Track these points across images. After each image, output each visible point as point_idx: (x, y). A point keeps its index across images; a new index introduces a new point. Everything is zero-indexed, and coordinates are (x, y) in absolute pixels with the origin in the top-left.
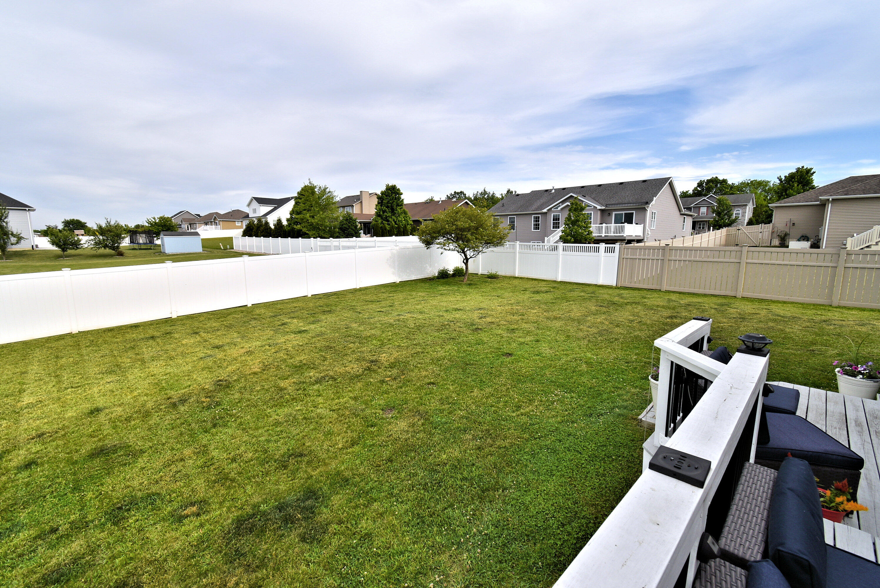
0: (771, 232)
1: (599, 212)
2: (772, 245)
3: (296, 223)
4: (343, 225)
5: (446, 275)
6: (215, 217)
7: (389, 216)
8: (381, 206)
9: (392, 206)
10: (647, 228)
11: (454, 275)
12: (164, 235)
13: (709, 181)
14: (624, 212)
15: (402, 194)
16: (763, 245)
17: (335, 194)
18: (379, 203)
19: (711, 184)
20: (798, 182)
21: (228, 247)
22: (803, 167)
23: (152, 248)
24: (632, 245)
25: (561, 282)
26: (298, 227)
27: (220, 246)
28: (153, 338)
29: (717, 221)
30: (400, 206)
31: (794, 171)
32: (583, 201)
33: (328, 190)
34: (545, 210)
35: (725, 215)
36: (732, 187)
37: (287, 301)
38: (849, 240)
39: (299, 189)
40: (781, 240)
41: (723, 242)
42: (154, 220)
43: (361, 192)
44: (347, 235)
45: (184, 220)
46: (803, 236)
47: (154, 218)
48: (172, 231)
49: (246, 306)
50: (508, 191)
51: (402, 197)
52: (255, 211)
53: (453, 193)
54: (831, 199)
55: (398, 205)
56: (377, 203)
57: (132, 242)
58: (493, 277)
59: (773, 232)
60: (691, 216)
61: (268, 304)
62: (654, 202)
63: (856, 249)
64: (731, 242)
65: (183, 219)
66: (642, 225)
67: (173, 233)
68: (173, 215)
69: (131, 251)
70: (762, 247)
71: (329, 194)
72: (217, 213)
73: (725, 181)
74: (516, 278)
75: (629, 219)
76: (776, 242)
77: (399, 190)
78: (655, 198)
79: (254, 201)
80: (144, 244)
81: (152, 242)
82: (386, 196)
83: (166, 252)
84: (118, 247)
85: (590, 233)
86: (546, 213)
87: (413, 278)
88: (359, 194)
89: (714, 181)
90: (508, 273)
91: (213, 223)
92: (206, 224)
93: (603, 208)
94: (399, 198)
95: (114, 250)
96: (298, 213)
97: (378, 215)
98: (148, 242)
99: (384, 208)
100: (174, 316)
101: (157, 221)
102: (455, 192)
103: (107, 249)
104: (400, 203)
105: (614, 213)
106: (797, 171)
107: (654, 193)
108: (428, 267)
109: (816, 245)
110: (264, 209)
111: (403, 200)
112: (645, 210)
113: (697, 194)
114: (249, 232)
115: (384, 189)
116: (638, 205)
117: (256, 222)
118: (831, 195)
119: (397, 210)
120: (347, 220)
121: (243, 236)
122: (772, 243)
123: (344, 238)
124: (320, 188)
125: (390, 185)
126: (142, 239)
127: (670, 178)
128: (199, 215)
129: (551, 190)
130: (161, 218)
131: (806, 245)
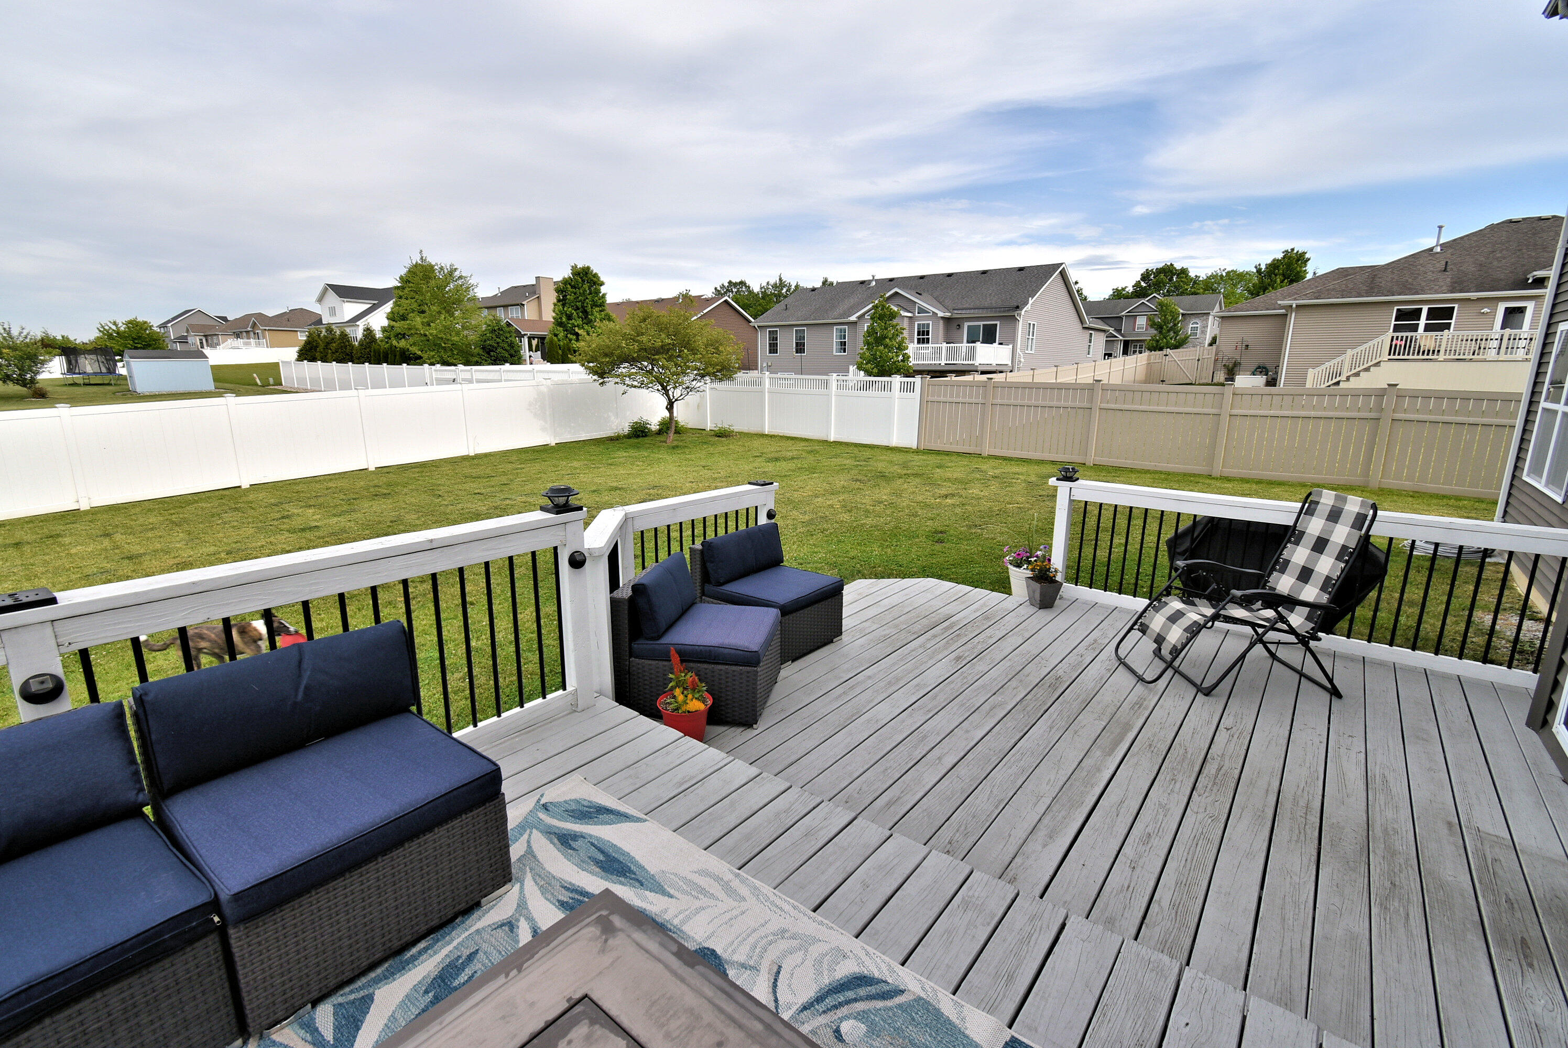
0: (1213, 359)
1: (941, 322)
2: (1215, 381)
3: (401, 336)
4: (485, 341)
5: (643, 432)
6: (254, 324)
7: (578, 326)
8: (564, 305)
9: (583, 307)
10: (1018, 350)
11: (659, 432)
12: (131, 358)
13: (1160, 271)
14: (981, 323)
15: (602, 284)
16: (1201, 382)
17: (472, 281)
18: (559, 301)
19: (1162, 276)
20: (1283, 275)
21: (271, 380)
22: (1293, 250)
23: (112, 382)
24: (948, 379)
25: (834, 442)
26: (403, 344)
27: (254, 379)
28: (17, 545)
29: (1158, 341)
30: (600, 306)
31: (1280, 256)
32: (916, 303)
33: (457, 274)
34: (853, 318)
35: (1169, 331)
36: (1196, 281)
37: (321, 478)
38: (1311, 372)
39: (403, 271)
40: (1228, 374)
41: (1141, 375)
42: (114, 328)
43: (538, 278)
44: (495, 360)
45: (191, 328)
46: (1259, 367)
47: (115, 323)
48: (154, 349)
49: (239, 487)
50: (825, 282)
51: (603, 289)
52: (333, 311)
53: (726, 284)
54: (1294, 306)
55: (595, 305)
56: (555, 301)
57: (70, 370)
58: (722, 434)
59: (1216, 360)
60: (1104, 331)
61: (280, 484)
62: (1028, 307)
63: (1323, 386)
64: (1154, 377)
65: (191, 325)
66: (1011, 346)
67: (158, 352)
68: (170, 318)
69: (65, 389)
70: (1199, 384)
71: (460, 282)
72: (260, 316)
73: (1184, 272)
74: (763, 436)
75: (989, 337)
76: (1221, 376)
77: (596, 275)
78: (1031, 301)
79: (331, 292)
80: (95, 374)
81: (111, 371)
82: (573, 287)
83: (138, 391)
84: (33, 381)
85: (906, 358)
86: (855, 323)
87: (584, 436)
88: (534, 283)
89: (1168, 271)
90: (753, 429)
91: (252, 334)
92: (238, 335)
93: (948, 314)
94: (598, 292)
95: (25, 386)
96: (404, 318)
97: (559, 323)
98: (104, 370)
99: (569, 310)
100: (84, 506)
101: (122, 329)
102: (730, 282)
103: (11, 384)
104: (599, 302)
105: (966, 325)
106: (1284, 257)
107: (1033, 290)
108: (613, 418)
109: (1272, 383)
110: (351, 309)
111: (604, 295)
112: (1014, 319)
113: (1139, 292)
114: (309, 353)
115: (567, 273)
116: (1004, 312)
117: (324, 333)
118: (1295, 299)
119: (592, 314)
120: (493, 331)
121: (298, 360)
122: (1215, 378)
123: (489, 364)
124: (442, 268)
125: (580, 266)
126: (88, 365)
127: (1062, 264)
128: (224, 319)
129: (870, 281)
130: (130, 322)
131: (1260, 380)
